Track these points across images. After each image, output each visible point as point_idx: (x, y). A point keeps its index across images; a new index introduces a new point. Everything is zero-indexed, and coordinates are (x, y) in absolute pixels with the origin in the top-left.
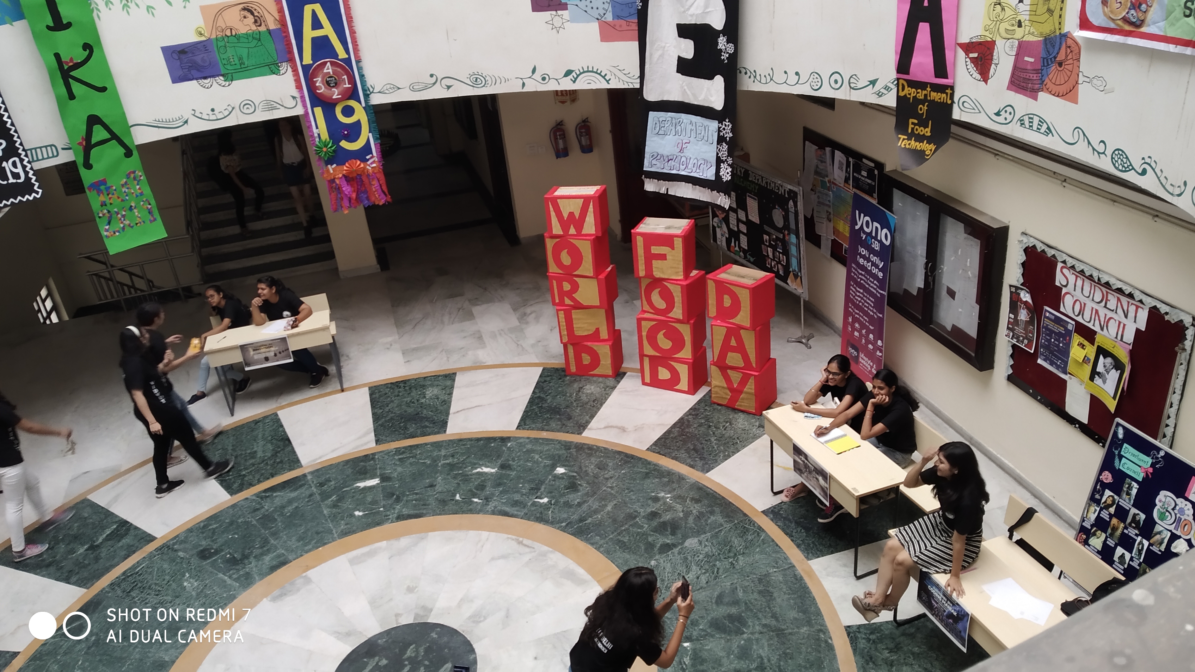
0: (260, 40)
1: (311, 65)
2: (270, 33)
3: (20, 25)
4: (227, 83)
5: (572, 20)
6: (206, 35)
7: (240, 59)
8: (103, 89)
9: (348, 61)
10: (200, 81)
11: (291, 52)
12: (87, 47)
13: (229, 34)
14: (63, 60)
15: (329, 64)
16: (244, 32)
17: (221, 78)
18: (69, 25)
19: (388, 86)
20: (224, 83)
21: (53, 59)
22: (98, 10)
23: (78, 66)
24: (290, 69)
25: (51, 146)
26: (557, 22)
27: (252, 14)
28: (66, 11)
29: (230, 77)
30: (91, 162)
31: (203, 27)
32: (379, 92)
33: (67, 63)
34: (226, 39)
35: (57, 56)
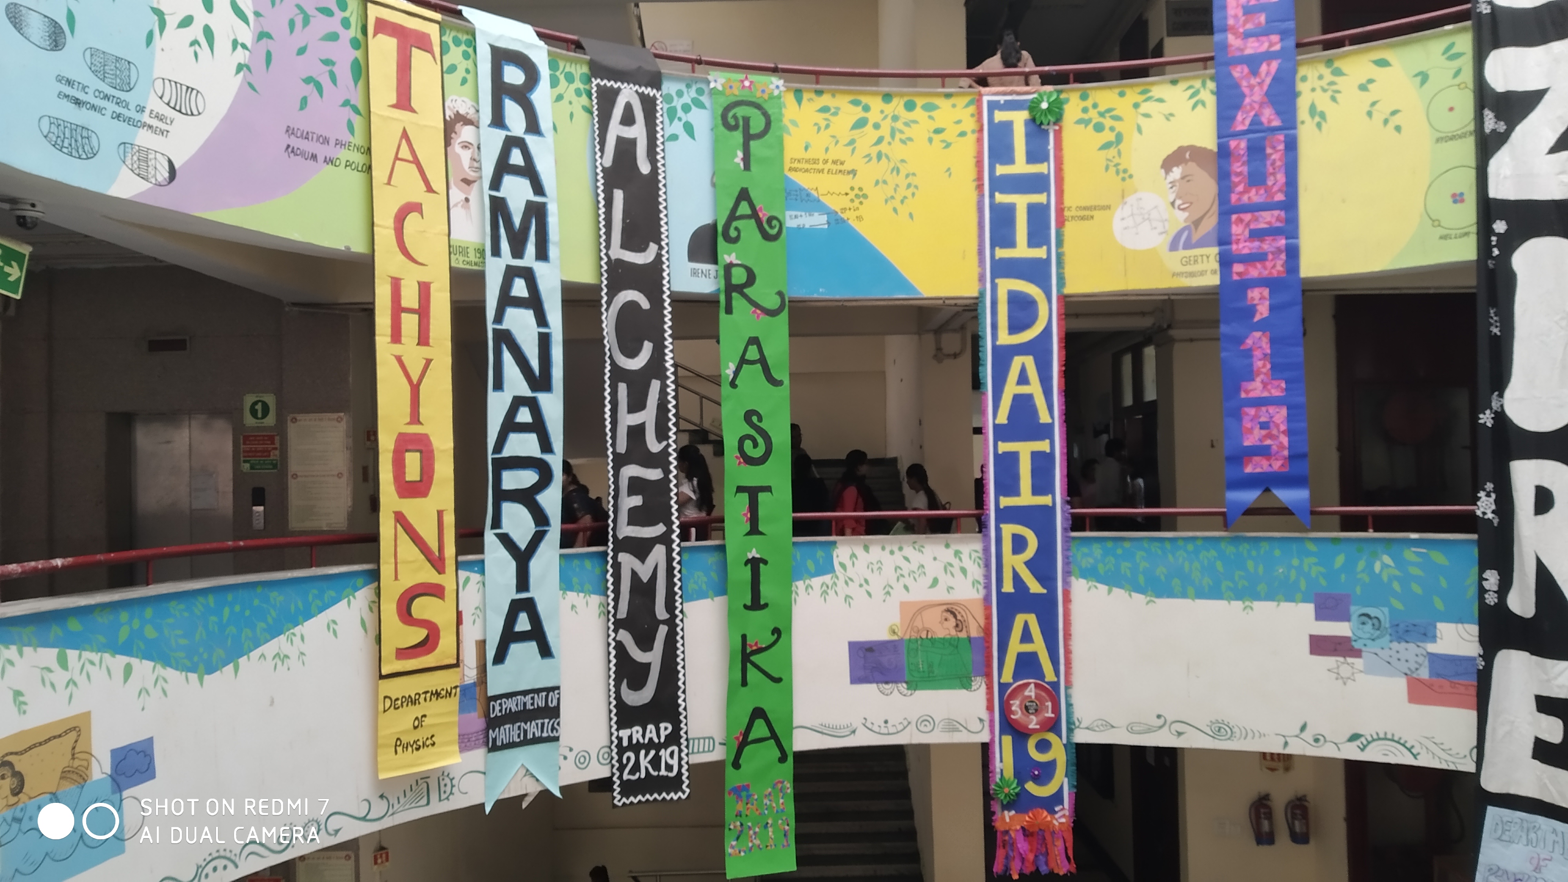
0: (957, 647)
1: (1009, 685)
2: (970, 641)
3: (720, 600)
4: (910, 692)
5: (1368, 671)
6: (899, 634)
7: (930, 666)
8: (778, 680)
9: (1055, 685)
10: (880, 685)
11: (989, 665)
12: (777, 631)
13: (924, 636)
14: (748, 643)
15: (1032, 686)
16: (941, 636)
17: (905, 685)
18: (766, 605)
19: (1100, 722)
20: (906, 692)
21: (740, 639)
22: (797, 593)
23: (760, 650)
24: (984, 686)
25: (709, 738)
26: (1345, 671)
27: (955, 616)
28: (767, 592)
29: (913, 686)
30: (740, 762)
31: (899, 626)
32: (1087, 728)
33: (751, 646)
34: (919, 642)
35: (744, 637)
